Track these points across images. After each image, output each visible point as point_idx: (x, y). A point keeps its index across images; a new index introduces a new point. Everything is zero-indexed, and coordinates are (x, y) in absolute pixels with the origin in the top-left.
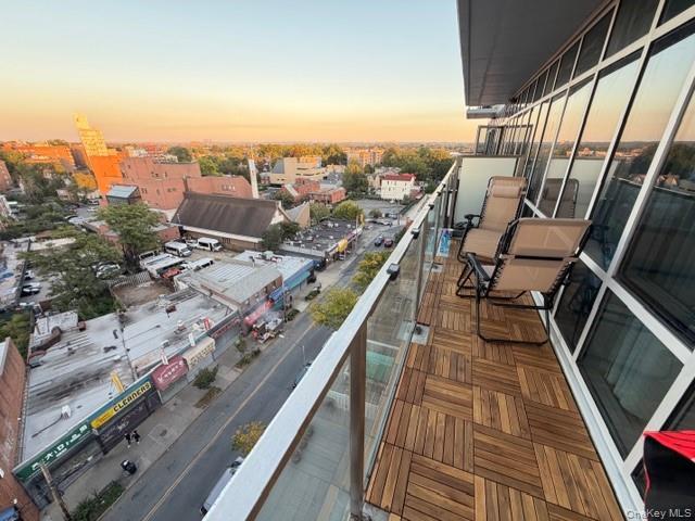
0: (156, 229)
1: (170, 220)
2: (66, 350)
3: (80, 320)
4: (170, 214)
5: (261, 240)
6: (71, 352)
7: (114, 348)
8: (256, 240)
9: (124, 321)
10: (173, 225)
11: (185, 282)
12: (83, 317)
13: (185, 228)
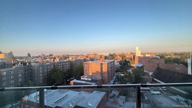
0: (144, 77)
1: (150, 75)
2: (113, 100)
3: (119, 95)
4: (151, 74)
5: (187, 93)
6: (114, 102)
7: (122, 106)
8: (185, 93)
9: (127, 100)
10: (150, 77)
11: (147, 97)
12: (120, 94)
13: (155, 79)
